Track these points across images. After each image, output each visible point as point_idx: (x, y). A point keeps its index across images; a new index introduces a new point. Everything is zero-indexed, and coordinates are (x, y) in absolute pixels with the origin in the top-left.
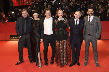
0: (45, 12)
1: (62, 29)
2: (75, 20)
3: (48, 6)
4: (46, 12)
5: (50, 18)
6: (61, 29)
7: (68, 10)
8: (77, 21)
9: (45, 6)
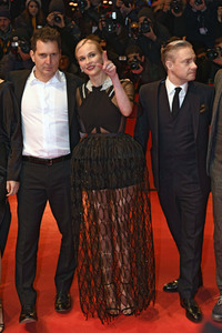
0: (32, 47)
1: (102, 130)
2: (170, 87)
3: (50, 18)
4: (35, 44)
5: (55, 79)
6: (99, 131)
7: (148, 35)
8: (178, 90)
9: (31, 16)
